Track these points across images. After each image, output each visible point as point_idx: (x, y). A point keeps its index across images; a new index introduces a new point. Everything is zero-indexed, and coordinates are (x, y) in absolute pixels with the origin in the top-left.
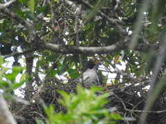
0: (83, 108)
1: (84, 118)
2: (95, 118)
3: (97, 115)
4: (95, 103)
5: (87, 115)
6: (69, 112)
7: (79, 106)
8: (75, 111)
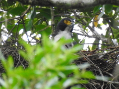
0: (48, 62)
1: (50, 74)
2: (63, 76)
3: (64, 72)
4: (63, 58)
5: (52, 71)
6: (31, 67)
7: (43, 60)
8: (38, 65)
